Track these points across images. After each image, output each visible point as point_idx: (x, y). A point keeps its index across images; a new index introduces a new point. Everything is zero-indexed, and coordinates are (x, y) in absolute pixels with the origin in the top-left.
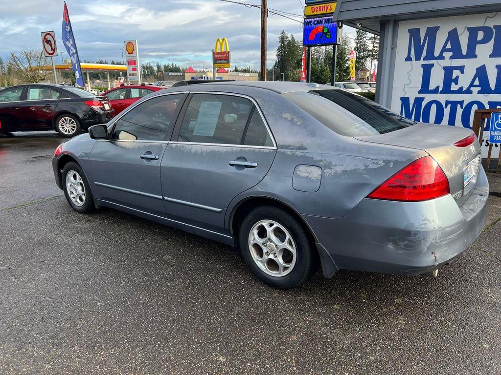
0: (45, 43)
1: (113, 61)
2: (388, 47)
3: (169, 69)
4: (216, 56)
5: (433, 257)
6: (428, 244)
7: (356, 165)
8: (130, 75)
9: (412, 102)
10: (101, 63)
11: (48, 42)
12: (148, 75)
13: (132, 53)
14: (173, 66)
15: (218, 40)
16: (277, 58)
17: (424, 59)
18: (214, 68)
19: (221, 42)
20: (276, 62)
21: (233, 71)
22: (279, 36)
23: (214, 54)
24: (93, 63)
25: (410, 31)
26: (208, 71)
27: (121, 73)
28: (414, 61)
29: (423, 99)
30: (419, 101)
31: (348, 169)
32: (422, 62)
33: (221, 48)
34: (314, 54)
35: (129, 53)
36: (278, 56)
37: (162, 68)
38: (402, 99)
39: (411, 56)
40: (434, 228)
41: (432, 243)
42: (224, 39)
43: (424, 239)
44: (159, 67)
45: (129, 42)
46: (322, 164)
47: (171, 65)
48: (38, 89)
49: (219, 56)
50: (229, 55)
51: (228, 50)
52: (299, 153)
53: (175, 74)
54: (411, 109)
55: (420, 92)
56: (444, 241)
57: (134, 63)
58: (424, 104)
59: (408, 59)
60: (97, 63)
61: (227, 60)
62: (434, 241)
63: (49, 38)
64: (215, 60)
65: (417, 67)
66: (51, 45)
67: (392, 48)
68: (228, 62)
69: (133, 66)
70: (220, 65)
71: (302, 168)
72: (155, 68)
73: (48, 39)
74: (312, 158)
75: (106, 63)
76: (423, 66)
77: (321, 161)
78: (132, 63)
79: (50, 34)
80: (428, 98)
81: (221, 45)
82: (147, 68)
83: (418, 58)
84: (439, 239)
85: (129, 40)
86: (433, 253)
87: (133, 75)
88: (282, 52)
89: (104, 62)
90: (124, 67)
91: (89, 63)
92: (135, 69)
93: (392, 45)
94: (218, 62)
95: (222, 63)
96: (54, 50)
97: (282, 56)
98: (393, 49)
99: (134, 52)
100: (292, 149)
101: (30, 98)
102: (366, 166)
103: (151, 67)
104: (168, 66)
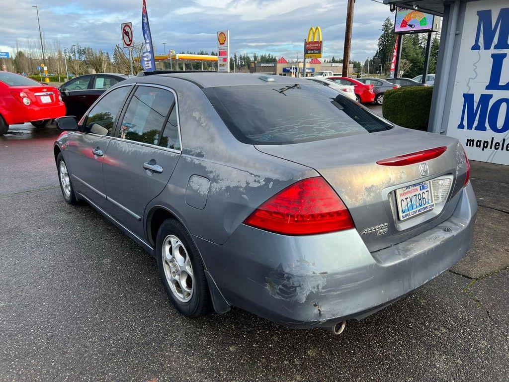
0: (124, 35)
1: (213, 52)
2: (451, 33)
3: (265, 60)
4: (307, 46)
5: (316, 311)
6: (306, 293)
7: (239, 182)
8: (221, 65)
9: (477, 99)
10: (202, 53)
11: (126, 33)
12: (244, 65)
13: (223, 44)
14: (269, 56)
15: (311, 29)
16: (378, 48)
17: (496, 47)
18: (305, 59)
19: (314, 30)
20: (377, 52)
21: (330, 62)
22: (383, 23)
23: (306, 43)
24: (195, 54)
25: (479, 13)
26: (300, 62)
27: (213, 63)
28: (482, 51)
29: (491, 96)
30: (485, 99)
31: (231, 186)
32: (493, 51)
33: (314, 39)
34: (422, 42)
35: (221, 44)
36: (379, 45)
37: (259, 59)
38: (465, 95)
39: (479, 44)
40: (314, 273)
41: (312, 292)
42: (317, 28)
43: (300, 286)
44: (255, 58)
45: (222, 33)
46: (211, 176)
47: (267, 55)
48: (103, 79)
49: (311, 45)
50: (321, 45)
51: (321, 40)
52: (196, 160)
53: (267, 65)
54: (475, 108)
55: (488, 88)
56: (334, 291)
57: (225, 53)
58: (492, 102)
59: (476, 47)
60: (198, 54)
61: (319, 50)
62: (316, 289)
63: (127, 29)
64: (307, 51)
65: (485, 58)
66: (128, 36)
67: (456, 34)
68: (320, 52)
69: (224, 57)
70: (311, 55)
71: (195, 178)
72: (252, 59)
73: (126, 31)
74: (205, 167)
75: (207, 54)
76: (493, 56)
77: (211, 172)
78: (223, 53)
79: (128, 26)
80: (497, 95)
81: (314, 34)
82: (244, 58)
83: (487, 46)
84: (323, 288)
85: (222, 31)
86: (315, 305)
87: (223, 65)
88: (384, 41)
89: (205, 53)
90: (215, 57)
91: (191, 54)
92: (225, 60)
93: (456, 30)
94: (309, 52)
95: (313, 53)
96: (131, 41)
97: (385, 45)
98: (458, 35)
99: (226, 42)
100: (193, 155)
101: (96, 87)
102: (248, 183)
103: (248, 57)
104: (265, 57)
